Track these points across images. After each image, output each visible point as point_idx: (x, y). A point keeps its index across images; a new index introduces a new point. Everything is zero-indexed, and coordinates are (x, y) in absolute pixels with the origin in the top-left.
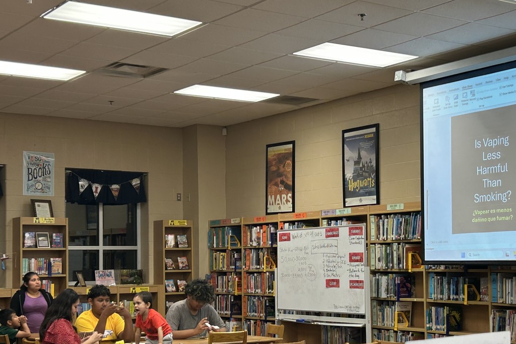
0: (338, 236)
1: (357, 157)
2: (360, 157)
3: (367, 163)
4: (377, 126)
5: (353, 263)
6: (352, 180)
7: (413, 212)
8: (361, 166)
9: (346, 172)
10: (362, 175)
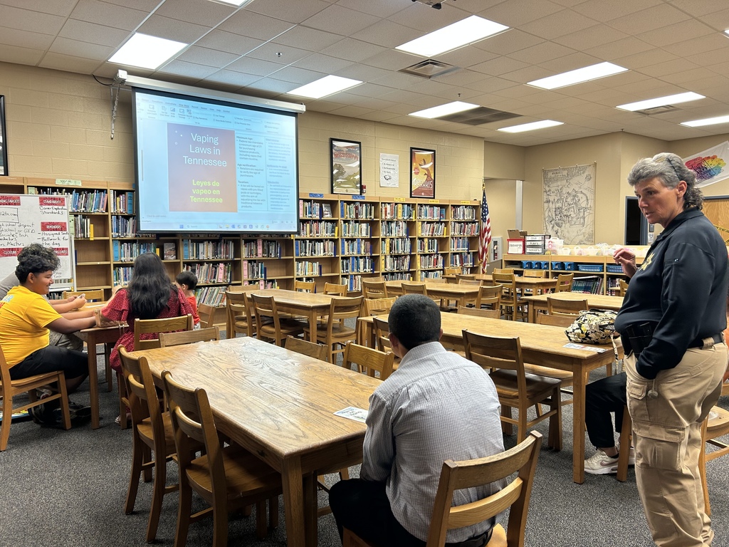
0: (19, 204)
4: (2, 97)
5: (46, 232)
7: (97, 189)
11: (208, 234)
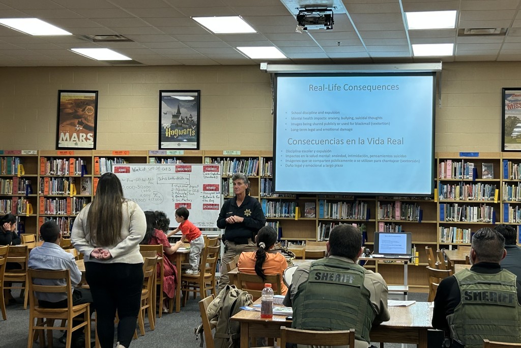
0: (191, 171)
1: (176, 112)
2: (179, 112)
3: (186, 117)
4: (199, 91)
6: (170, 129)
7: (251, 157)
8: (180, 119)
9: (162, 122)
10: (181, 126)
11: (343, 195)
